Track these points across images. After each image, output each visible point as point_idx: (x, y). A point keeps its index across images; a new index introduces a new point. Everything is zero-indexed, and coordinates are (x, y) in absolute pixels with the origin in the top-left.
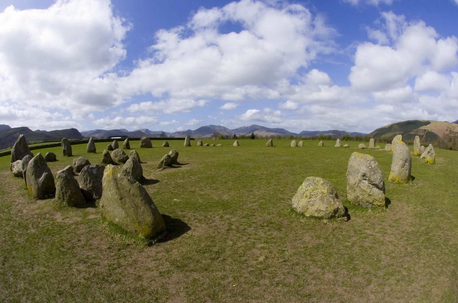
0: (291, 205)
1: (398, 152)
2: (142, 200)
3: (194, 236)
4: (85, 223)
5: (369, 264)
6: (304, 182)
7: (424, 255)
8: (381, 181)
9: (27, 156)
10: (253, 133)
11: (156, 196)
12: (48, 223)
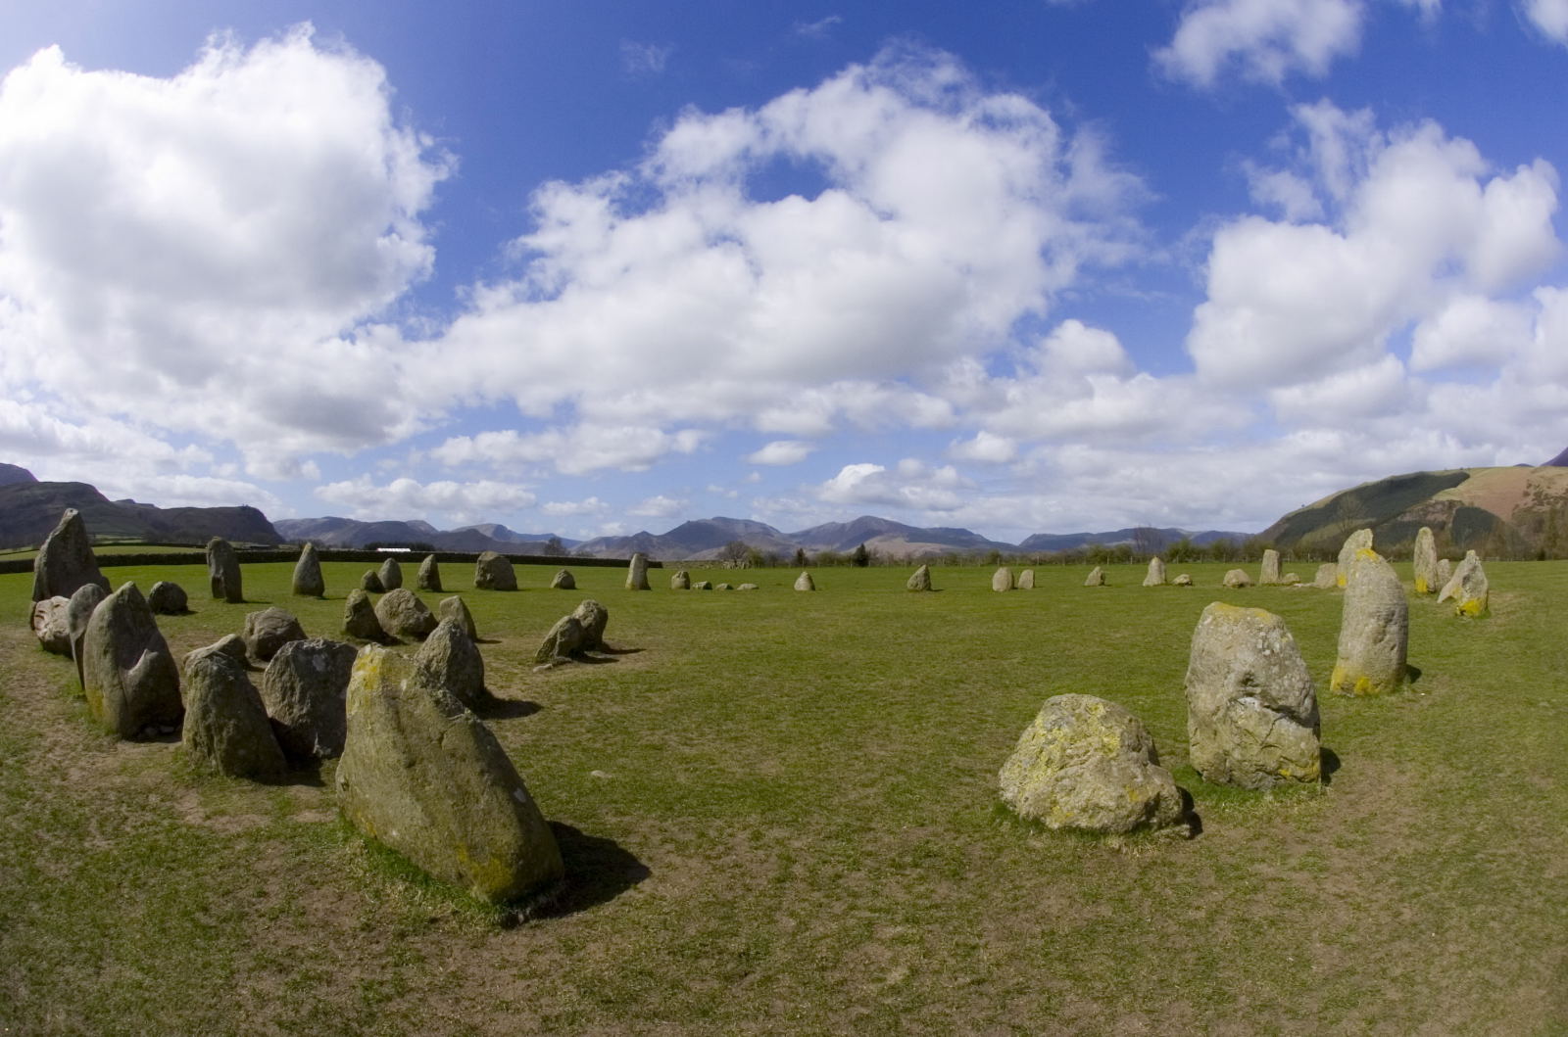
0: (995, 792)
1: (1363, 590)
2: (482, 773)
3: (663, 898)
4: (283, 838)
5: (1269, 975)
6: (1041, 713)
7: (1460, 929)
8: (1306, 697)
9: (89, 587)
10: (863, 546)
11: (529, 758)
12: (154, 823)
